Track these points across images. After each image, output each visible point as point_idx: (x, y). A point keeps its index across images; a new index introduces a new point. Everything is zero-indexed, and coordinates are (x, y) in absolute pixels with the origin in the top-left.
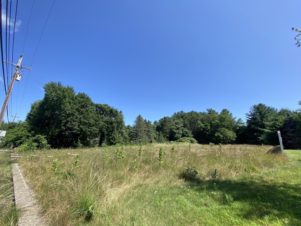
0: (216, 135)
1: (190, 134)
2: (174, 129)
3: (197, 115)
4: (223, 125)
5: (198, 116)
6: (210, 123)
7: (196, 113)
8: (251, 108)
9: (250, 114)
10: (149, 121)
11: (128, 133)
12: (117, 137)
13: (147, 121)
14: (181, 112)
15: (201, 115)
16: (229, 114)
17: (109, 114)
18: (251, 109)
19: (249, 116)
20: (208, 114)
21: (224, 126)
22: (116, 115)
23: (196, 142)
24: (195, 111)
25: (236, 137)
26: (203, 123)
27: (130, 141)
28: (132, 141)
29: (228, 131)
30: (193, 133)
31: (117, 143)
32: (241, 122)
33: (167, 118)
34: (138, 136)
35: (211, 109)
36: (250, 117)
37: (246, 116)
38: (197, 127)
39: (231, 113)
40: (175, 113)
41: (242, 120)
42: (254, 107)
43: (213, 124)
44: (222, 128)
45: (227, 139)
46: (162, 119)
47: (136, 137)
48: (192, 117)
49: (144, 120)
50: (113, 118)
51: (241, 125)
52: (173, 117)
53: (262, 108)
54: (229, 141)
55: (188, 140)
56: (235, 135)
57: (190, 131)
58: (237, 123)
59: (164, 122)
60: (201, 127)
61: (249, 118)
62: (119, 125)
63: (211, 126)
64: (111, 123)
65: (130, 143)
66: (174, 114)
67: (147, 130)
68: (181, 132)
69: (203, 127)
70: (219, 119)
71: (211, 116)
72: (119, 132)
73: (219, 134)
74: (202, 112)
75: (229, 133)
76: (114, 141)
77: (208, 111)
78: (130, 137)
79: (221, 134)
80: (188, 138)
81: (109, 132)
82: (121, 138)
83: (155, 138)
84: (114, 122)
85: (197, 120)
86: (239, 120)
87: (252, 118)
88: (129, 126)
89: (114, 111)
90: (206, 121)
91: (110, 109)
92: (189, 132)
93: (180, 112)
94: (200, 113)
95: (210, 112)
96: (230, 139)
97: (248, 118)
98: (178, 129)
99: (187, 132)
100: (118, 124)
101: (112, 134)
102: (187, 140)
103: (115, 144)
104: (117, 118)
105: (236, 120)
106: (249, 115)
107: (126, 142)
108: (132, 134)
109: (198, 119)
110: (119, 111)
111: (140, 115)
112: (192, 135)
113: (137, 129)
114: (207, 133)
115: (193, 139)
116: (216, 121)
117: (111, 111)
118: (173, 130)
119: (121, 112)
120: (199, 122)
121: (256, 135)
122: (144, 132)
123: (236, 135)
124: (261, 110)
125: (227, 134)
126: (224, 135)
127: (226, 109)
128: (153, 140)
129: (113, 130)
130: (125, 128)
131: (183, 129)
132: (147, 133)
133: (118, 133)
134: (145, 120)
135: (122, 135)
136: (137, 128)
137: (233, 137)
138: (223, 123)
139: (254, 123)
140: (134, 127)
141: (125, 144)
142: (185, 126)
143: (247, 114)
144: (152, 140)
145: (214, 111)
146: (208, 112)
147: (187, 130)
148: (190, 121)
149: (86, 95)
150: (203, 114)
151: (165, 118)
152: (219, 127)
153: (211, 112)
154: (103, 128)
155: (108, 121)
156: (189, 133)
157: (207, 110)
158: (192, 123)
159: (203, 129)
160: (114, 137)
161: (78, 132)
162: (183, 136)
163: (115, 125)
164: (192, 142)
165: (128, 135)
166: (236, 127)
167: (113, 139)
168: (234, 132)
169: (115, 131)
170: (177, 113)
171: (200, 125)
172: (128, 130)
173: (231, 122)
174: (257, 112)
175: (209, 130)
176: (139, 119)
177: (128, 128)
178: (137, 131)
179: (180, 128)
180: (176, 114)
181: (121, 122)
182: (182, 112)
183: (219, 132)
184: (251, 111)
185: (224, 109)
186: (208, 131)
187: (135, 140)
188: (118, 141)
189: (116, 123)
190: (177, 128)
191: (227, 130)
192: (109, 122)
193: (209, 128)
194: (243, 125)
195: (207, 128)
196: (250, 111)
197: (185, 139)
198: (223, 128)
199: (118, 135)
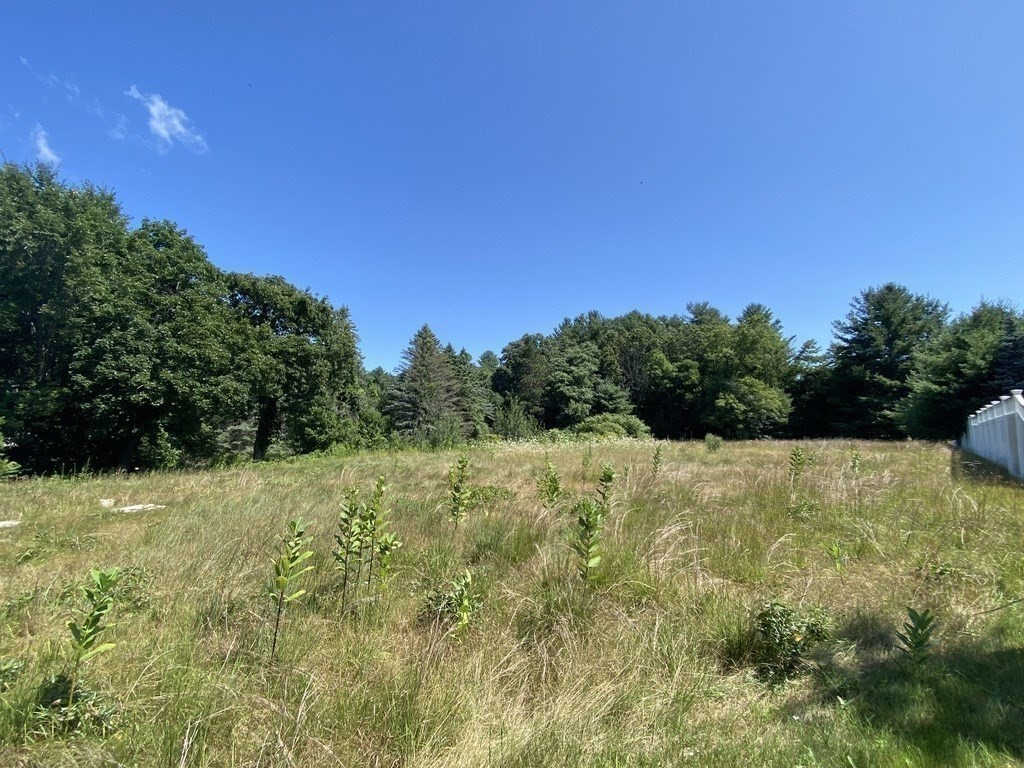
0: (721, 403)
1: (623, 400)
2: (562, 381)
3: (651, 327)
4: (746, 367)
5: (654, 332)
6: (700, 359)
7: (647, 322)
8: (857, 300)
9: (849, 323)
10: (463, 352)
11: (377, 401)
12: (334, 416)
13: (458, 353)
14: (590, 314)
15: (667, 325)
16: (772, 322)
17: (291, 320)
18: (855, 304)
19: (847, 330)
20: (695, 325)
21: (750, 371)
22: (323, 326)
23: (646, 432)
24: (643, 312)
25: (790, 410)
26: (672, 361)
27: (388, 431)
28: (395, 433)
29: (764, 389)
30: (633, 399)
31: (335, 443)
32: (815, 355)
33: (535, 342)
34: (422, 412)
35: (705, 305)
36: (849, 337)
37: (835, 330)
38: (649, 375)
39: (777, 322)
40: (567, 321)
41: (817, 346)
42: (867, 297)
43: (711, 361)
44: (742, 376)
45: (760, 419)
46: (516, 345)
47: (413, 418)
48: (633, 337)
49: (445, 346)
50: (312, 340)
51: (814, 366)
52: (559, 336)
53: (895, 300)
54: (765, 425)
55: (617, 426)
56: (789, 401)
57: (623, 389)
58: (798, 358)
59: (526, 354)
60: (666, 375)
61: (846, 340)
62: (340, 368)
63: (702, 371)
64: (305, 361)
65: (390, 440)
66: (561, 322)
67: (457, 386)
68: (589, 395)
69: (674, 374)
70: (735, 345)
71: (702, 330)
72: (339, 398)
73: (731, 401)
74: (669, 316)
75: (766, 398)
76: (320, 433)
77: (694, 313)
78: (388, 417)
79: (738, 398)
80: (616, 416)
81: (296, 396)
82: (349, 420)
83: (489, 422)
84: (317, 356)
85: (648, 350)
86: (807, 346)
87: (854, 339)
88: (378, 372)
89: (312, 308)
90: (683, 352)
91: (297, 296)
92: (620, 393)
93: (586, 315)
94: (663, 319)
95: (701, 315)
96: (768, 418)
97: (839, 341)
98: (578, 382)
99: (611, 395)
100: (333, 365)
101: (311, 405)
102: (613, 424)
103: (324, 446)
104: (329, 338)
105: (796, 347)
106: (847, 328)
107: (372, 436)
108: (396, 403)
109: (654, 344)
110: (337, 308)
111: (425, 329)
112: (632, 406)
113: (416, 385)
114: (689, 396)
115: (635, 420)
116: (725, 350)
117: (302, 307)
118: (559, 387)
119: (343, 313)
120: (659, 355)
121: (866, 402)
122: (444, 396)
123: (793, 404)
124: (891, 310)
125: (760, 400)
126: (748, 404)
127: (760, 306)
128: (483, 428)
129: (314, 389)
130: (364, 382)
131: (599, 384)
132: (455, 399)
133: (336, 400)
134: (449, 349)
135: (353, 408)
136: (414, 380)
137: (780, 411)
138: (747, 356)
139: (860, 359)
140: (402, 378)
141: (369, 447)
142: (604, 371)
143: (840, 324)
144: (478, 427)
145: (715, 313)
146: (692, 316)
147: (611, 388)
148: (624, 352)
149: (178, 230)
150: (675, 323)
151: (527, 340)
152: (731, 373)
153: (703, 316)
154: (267, 380)
155: (291, 350)
156: (619, 398)
157: (689, 308)
158: (632, 358)
159: (672, 380)
160: (318, 419)
161: (155, 398)
162: (598, 408)
163: (322, 367)
164: (631, 431)
165: (380, 408)
166: (794, 371)
167: (317, 423)
168: (787, 391)
169: (322, 394)
170: (576, 320)
171: (660, 365)
172: (375, 388)
173: (776, 352)
174: (877, 318)
175: (694, 386)
176: (424, 342)
177: (376, 381)
178: (415, 391)
179: (586, 380)
180: (572, 322)
181: (347, 357)
182: (594, 315)
183: (732, 392)
184: (855, 311)
185: (753, 306)
186: (690, 388)
187: (407, 427)
188: (337, 434)
189: (328, 357)
190: (574, 377)
191: (760, 384)
192: (294, 354)
193: (695, 376)
194: (818, 364)
195: (687, 378)
196: (851, 314)
197: (604, 420)
198: (748, 379)
199: (334, 407)
